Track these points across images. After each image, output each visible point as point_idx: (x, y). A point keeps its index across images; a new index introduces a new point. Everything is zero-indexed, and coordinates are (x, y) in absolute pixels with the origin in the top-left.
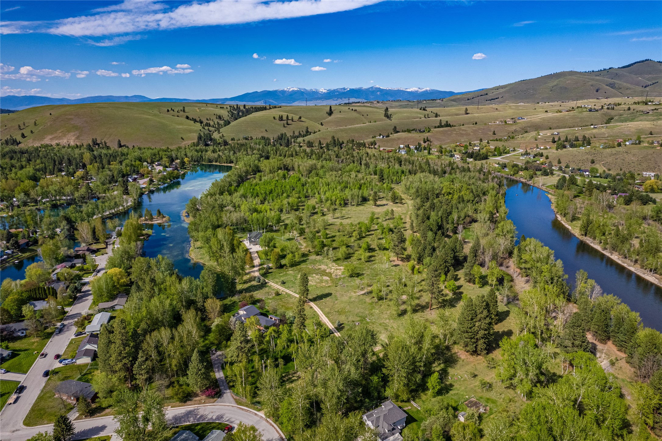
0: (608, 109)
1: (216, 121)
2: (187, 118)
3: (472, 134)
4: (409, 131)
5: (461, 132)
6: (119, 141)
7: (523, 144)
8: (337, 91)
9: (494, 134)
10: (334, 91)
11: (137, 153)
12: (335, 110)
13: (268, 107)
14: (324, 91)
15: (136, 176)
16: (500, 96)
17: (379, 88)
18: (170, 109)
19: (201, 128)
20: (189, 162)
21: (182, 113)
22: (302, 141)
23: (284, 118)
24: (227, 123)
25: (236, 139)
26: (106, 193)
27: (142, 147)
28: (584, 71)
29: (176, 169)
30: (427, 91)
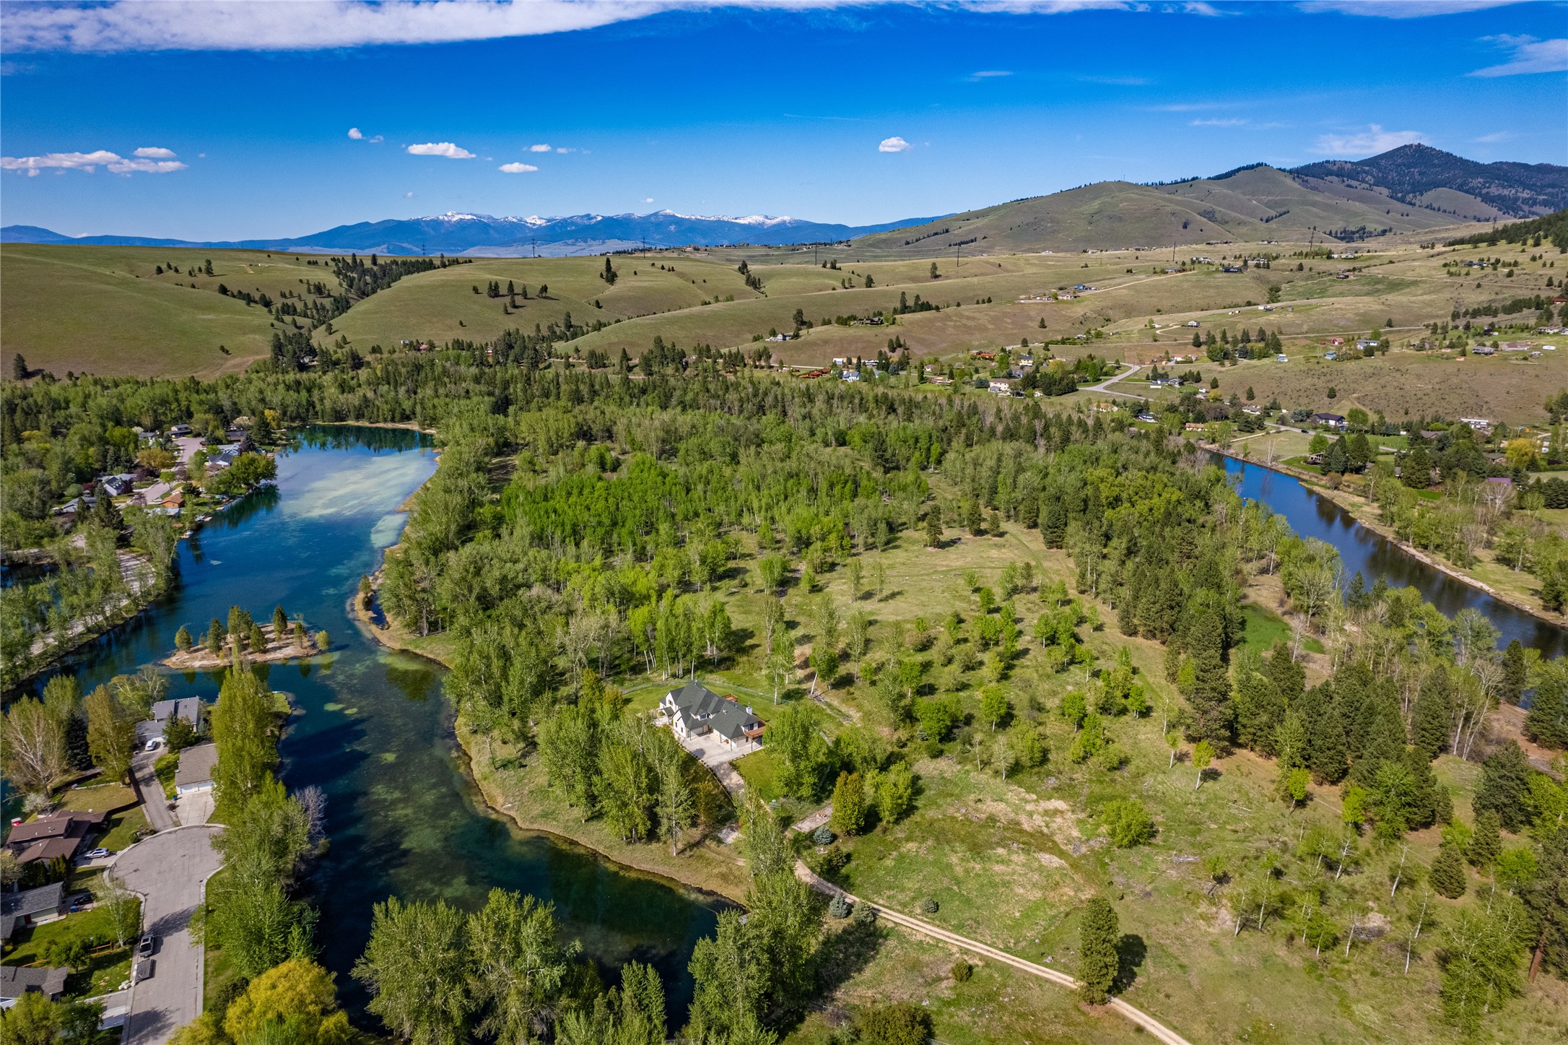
0: (1258, 266)
1: (310, 299)
2: (223, 290)
3: (990, 326)
4: (844, 322)
5: (964, 321)
6: (20, 360)
7: (1130, 350)
8: (573, 223)
9: (1043, 326)
10: (564, 223)
11: (103, 400)
12: (619, 268)
13: (437, 262)
14: (539, 222)
15: (126, 477)
16: (980, 236)
17: (673, 216)
18: (164, 267)
19: (272, 319)
20: (279, 421)
21: (203, 277)
22: (571, 353)
23: (503, 290)
24: (342, 305)
25: (385, 350)
26: (39, 545)
27: (108, 377)
28: (1144, 182)
29: (249, 446)
30: (784, 223)
